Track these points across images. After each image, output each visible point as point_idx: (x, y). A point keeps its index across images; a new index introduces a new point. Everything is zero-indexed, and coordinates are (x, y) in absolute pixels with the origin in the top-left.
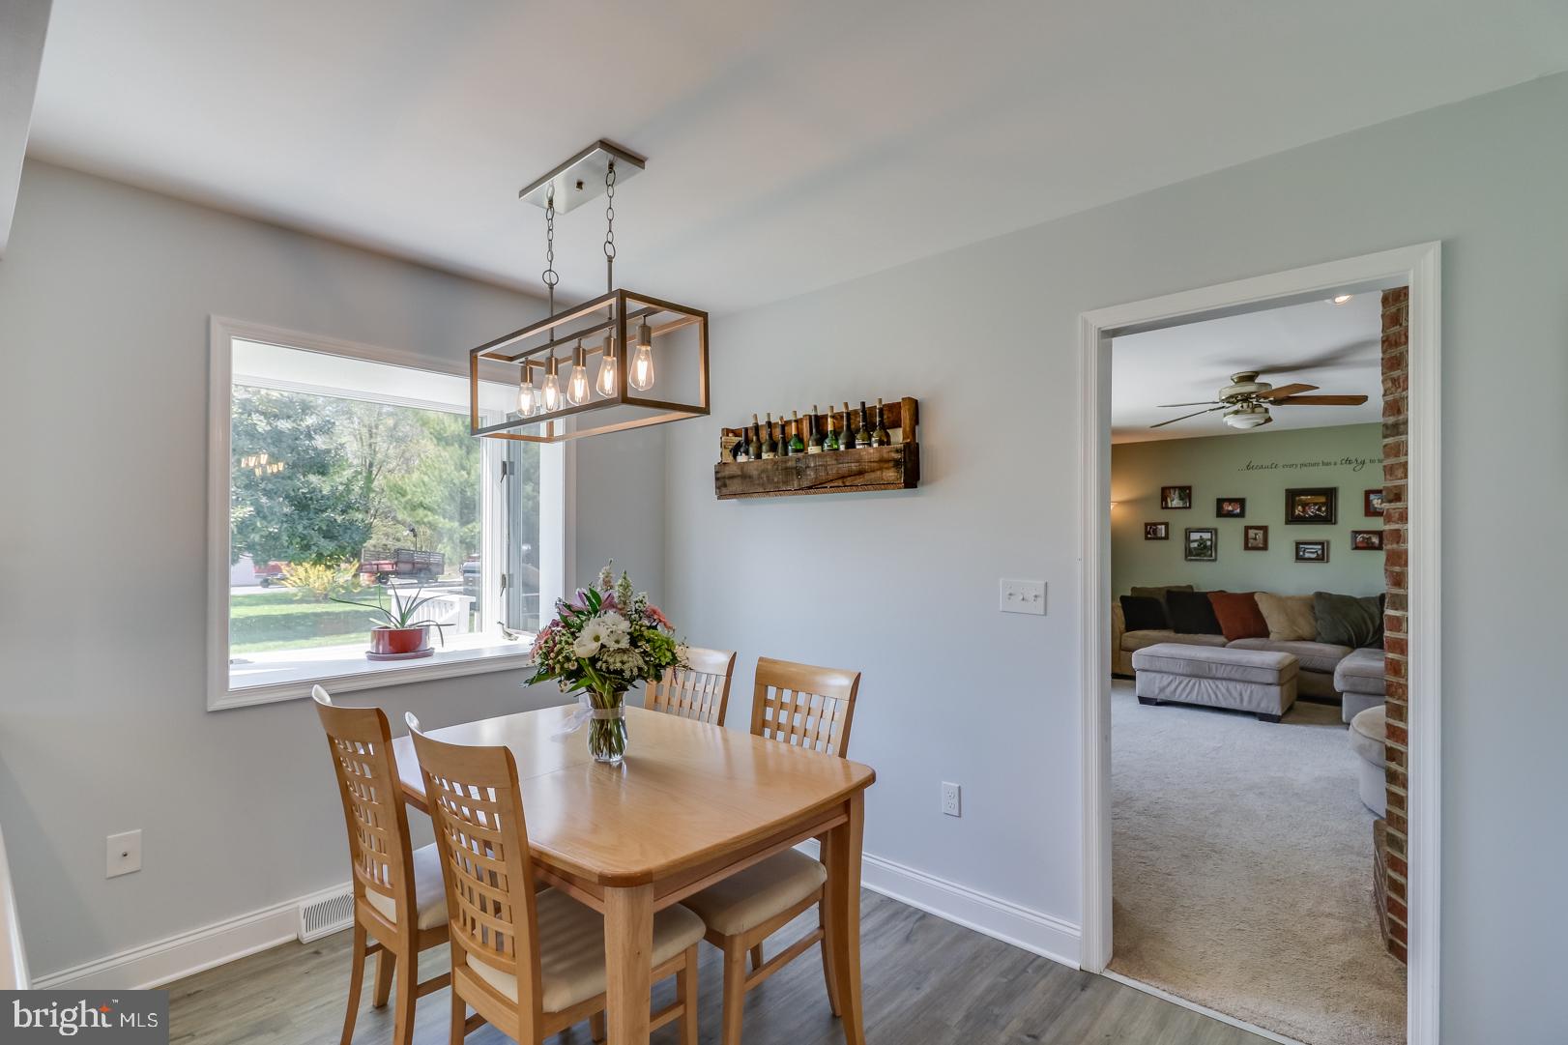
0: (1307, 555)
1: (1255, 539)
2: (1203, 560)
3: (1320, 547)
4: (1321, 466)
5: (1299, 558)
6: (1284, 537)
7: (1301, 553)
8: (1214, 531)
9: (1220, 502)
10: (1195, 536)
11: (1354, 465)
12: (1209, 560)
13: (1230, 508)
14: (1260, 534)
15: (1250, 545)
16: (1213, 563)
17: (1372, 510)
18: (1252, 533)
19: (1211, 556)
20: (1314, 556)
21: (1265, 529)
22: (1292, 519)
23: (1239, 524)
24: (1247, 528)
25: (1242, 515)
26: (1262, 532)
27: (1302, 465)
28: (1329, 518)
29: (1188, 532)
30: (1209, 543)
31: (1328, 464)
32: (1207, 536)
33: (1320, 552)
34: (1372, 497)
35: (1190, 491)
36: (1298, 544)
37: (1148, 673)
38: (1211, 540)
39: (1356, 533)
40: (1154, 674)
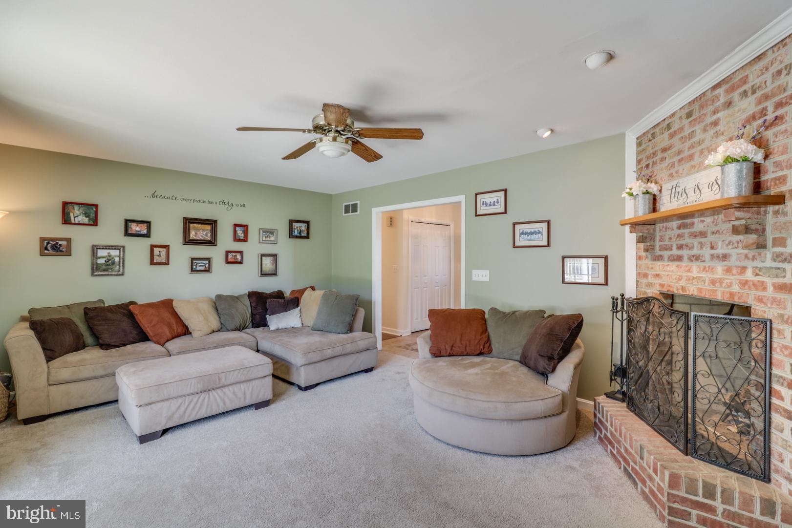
0: (198, 268)
1: (159, 256)
2: (111, 275)
3: (207, 262)
4: (207, 204)
5: (193, 271)
6: (181, 255)
7: (194, 267)
8: (121, 248)
9: (127, 222)
10: (101, 253)
11: (227, 206)
12: (117, 275)
13: (138, 229)
14: (164, 251)
15: (155, 261)
16: (122, 277)
17: (237, 238)
18: (156, 251)
19: (119, 271)
20: (203, 268)
21: (166, 247)
22: (188, 241)
23: (146, 243)
24: (153, 247)
25: (148, 235)
26: (165, 250)
27: (194, 201)
28: (212, 242)
29: (95, 249)
30: (117, 259)
31: (212, 203)
32: (114, 253)
33: (207, 266)
34: (237, 228)
35: (97, 209)
36: (193, 259)
37: (153, 406)
38: (119, 256)
39: (227, 252)
40: (159, 405)
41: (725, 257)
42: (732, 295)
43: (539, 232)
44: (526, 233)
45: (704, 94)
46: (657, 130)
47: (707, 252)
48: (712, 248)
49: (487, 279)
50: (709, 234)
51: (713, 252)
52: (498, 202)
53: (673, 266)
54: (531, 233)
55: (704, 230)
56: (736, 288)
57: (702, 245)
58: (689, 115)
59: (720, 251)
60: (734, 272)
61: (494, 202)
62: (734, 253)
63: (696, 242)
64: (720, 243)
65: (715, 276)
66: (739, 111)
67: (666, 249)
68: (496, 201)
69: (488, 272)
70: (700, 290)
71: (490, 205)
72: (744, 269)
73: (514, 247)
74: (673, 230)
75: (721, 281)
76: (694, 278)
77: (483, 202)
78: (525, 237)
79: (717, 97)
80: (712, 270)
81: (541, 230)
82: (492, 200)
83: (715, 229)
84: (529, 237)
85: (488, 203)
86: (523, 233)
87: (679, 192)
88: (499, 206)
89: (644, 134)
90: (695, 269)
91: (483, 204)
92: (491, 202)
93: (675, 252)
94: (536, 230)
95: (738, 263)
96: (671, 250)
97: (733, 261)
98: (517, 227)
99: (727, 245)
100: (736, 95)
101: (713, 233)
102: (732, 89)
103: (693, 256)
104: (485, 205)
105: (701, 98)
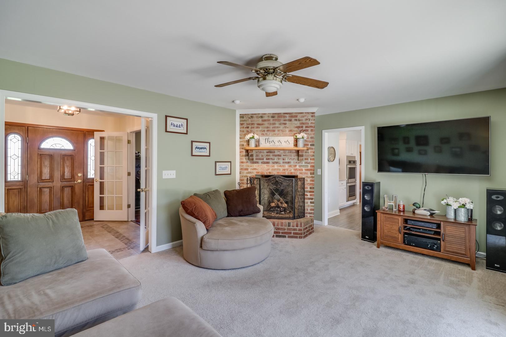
41: (289, 163)
42: (291, 173)
43: (205, 148)
44: (199, 148)
45: (280, 113)
46: (255, 116)
47: (281, 161)
48: (283, 160)
49: (174, 177)
50: (282, 156)
51: (284, 161)
52: (182, 126)
53: (265, 165)
54: (201, 148)
55: (280, 154)
56: (293, 171)
57: (279, 159)
58: (273, 117)
59: (287, 161)
60: (292, 166)
61: (180, 125)
62: (292, 161)
63: (276, 158)
64: (287, 159)
65: (285, 168)
66: (294, 124)
67: (260, 160)
68: (181, 125)
69: (175, 171)
70: (278, 172)
71: (177, 126)
72: (296, 166)
73: (192, 155)
74: (264, 153)
75: (287, 169)
76: (275, 169)
77: (172, 123)
78: (198, 150)
79: (286, 117)
80: (283, 166)
81: (206, 147)
82: (179, 124)
83: (285, 154)
84: (200, 151)
85: (176, 125)
86: (197, 148)
87: (270, 141)
88: (183, 129)
89: (245, 114)
90: (276, 166)
91: (172, 125)
92: (177, 125)
93: (265, 160)
94: (204, 147)
95: (294, 164)
96: (263, 160)
97: (292, 164)
98: (194, 144)
99: (290, 159)
100: (293, 119)
101: (284, 156)
102: (292, 117)
103: (275, 162)
104: (173, 126)
105: (278, 114)
